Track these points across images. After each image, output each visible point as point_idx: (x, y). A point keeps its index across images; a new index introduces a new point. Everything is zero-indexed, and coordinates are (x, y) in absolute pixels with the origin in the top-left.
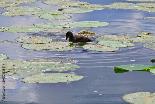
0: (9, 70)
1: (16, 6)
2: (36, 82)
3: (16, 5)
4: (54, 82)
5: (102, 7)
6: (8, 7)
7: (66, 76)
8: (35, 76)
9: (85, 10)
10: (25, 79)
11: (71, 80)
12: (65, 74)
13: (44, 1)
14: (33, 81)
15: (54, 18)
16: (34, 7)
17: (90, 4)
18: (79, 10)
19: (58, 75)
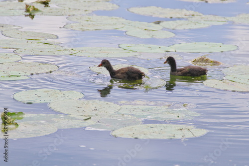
0: (88, 116)
1: (87, 14)
2: (134, 137)
3: (87, 12)
4: (162, 138)
5: (224, 20)
6: (74, 15)
7: (181, 129)
8: (131, 127)
9: (197, 24)
10: (116, 131)
11: (189, 135)
12: (178, 125)
13: (130, 8)
14: (129, 135)
15: (149, 35)
16: (116, 17)
17: (203, 14)
18: (187, 25)
19: (167, 127)
